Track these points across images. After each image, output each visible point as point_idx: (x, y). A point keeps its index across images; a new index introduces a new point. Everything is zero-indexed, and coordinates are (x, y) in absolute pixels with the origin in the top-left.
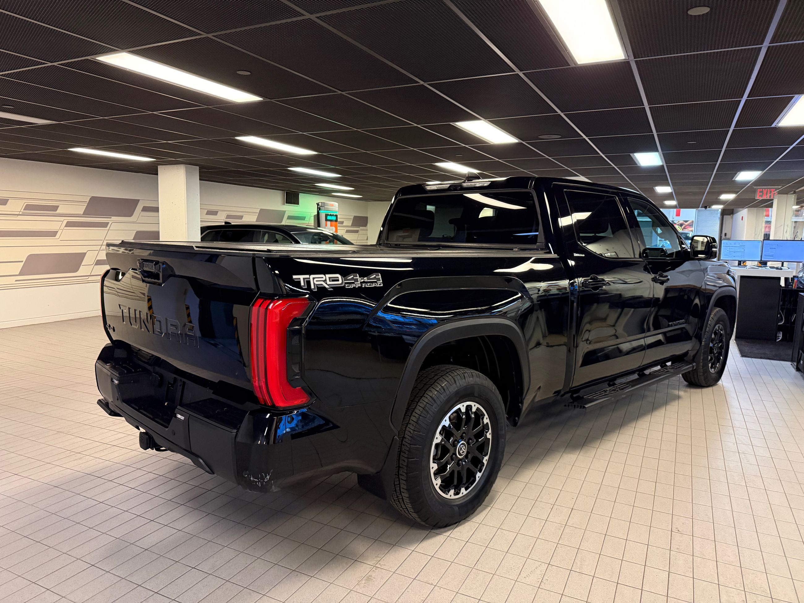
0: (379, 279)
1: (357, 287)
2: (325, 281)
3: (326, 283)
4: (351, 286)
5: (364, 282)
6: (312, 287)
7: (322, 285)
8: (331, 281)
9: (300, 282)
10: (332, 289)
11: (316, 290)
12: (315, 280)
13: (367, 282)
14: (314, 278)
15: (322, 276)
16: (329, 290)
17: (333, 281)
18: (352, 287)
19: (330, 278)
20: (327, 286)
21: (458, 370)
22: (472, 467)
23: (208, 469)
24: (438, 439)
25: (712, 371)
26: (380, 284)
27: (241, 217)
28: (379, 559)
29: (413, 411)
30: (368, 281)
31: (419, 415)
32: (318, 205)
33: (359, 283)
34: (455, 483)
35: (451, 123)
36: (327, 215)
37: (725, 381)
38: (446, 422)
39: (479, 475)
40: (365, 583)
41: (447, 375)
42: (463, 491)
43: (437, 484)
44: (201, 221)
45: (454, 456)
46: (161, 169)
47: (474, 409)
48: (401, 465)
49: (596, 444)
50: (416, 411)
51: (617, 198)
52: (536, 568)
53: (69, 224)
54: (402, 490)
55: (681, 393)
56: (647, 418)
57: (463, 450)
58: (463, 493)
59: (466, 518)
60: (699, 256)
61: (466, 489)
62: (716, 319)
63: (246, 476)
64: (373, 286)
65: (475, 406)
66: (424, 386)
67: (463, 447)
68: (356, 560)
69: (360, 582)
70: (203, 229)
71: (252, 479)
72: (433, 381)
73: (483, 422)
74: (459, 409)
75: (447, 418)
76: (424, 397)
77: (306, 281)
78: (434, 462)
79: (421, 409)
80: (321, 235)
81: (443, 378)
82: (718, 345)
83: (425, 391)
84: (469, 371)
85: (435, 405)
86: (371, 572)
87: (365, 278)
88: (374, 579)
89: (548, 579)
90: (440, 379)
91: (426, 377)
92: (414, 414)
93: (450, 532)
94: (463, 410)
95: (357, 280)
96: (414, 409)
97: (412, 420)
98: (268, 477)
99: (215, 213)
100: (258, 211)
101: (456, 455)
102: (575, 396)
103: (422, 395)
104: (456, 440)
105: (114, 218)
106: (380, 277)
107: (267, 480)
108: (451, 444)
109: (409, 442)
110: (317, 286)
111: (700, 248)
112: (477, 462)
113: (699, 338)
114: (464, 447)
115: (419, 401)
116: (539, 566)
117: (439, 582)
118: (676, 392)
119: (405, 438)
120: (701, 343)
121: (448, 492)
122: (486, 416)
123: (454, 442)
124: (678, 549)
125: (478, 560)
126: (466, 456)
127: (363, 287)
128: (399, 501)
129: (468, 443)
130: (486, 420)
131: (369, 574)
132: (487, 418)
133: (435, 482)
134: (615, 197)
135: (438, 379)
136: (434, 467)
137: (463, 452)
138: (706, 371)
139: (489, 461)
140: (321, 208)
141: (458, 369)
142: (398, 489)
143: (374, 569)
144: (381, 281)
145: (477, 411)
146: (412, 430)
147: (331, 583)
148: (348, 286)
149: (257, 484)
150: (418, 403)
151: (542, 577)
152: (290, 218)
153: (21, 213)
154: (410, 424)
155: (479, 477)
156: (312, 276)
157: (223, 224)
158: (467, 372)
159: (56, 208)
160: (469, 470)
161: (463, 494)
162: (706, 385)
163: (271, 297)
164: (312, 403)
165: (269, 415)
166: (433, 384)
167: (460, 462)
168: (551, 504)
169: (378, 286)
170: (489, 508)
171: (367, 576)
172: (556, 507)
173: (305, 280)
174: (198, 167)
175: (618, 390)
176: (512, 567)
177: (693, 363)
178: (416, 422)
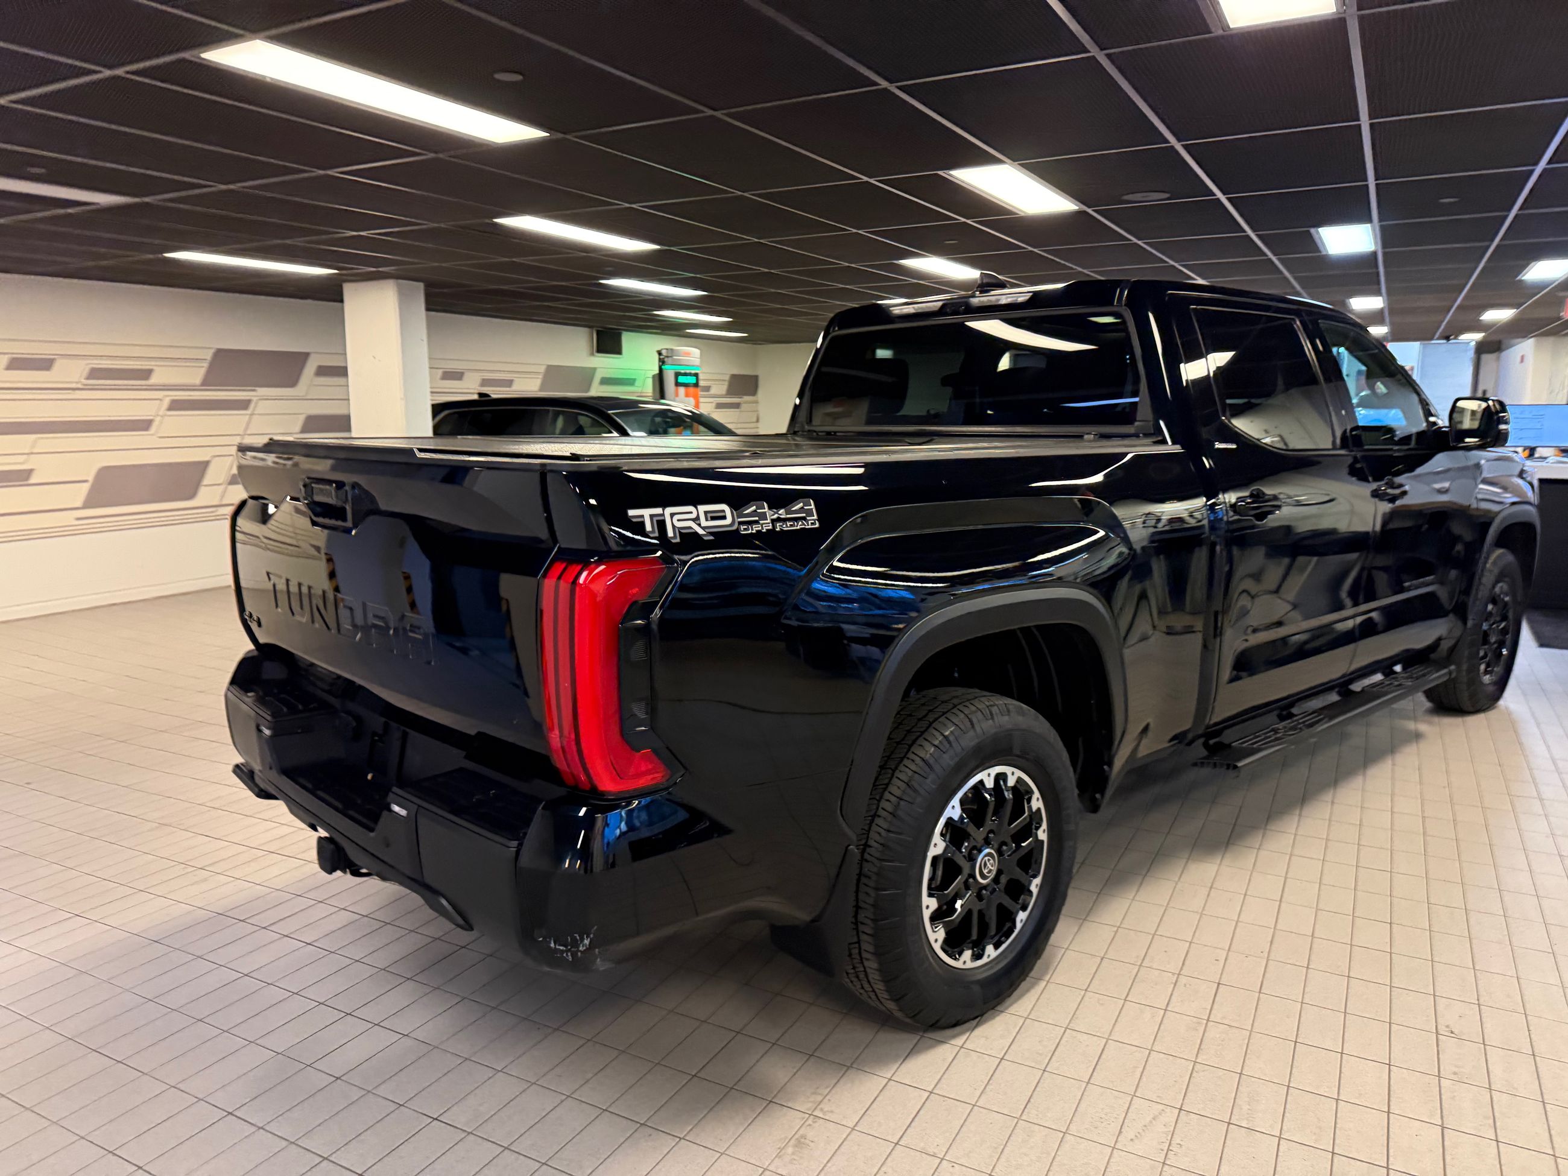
0: (809, 513)
1: (764, 530)
2: (696, 520)
3: (699, 525)
4: (752, 530)
5: (779, 520)
6: (670, 533)
7: (690, 528)
8: (709, 519)
9: (643, 524)
10: (711, 538)
11: (678, 540)
12: (676, 517)
13: (785, 520)
14: (672, 515)
15: (690, 508)
16: (705, 538)
17: (713, 518)
18: (754, 531)
19: (706, 513)
20: (701, 532)
21: (976, 700)
22: (1007, 902)
23: (460, 921)
24: (938, 846)
25: (1487, 679)
26: (813, 522)
27: (509, 383)
28: (820, 1098)
29: (885, 789)
30: (788, 516)
31: (898, 798)
32: (660, 353)
33: (769, 521)
34: (974, 937)
35: (941, 173)
36: (677, 375)
37: (1511, 699)
38: (954, 810)
39: (1022, 916)
40: (793, 1154)
41: (955, 711)
42: (991, 952)
43: (936, 941)
44: (432, 392)
45: (971, 880)
46: (348, 289)
47: (1011, 782)
48: (861, 904)
49: (1255, 840)
50: (893, 789)
51: (1298, 323)
52: (1154, 1119)
53: (176, 406)
54: (865, 955)
55: (1423, 727)
56: (1357, 782)
57: (991, 868)
58: (989, 956)
59: (996, 1006)
60: (1467, 440)
61: (996, 947)
62: (1496, 571)
63: (541, 939)
64: (798, 528)
65: (1013, 775)
66: (906, 735)
67: (989, 860)
68: (771, 1101)
69: (783, 1151)
70: (437, 409)
71: (552, 945)
72: (924, 724)
73: (1030, 808)
74: (981, 782)
75: (956, 801)
76: (908, 758)
77: (657, 521)
78: (930, 895)
79: (903, 786)
80: (670, 414)
81: (946, 718)
82: (1498, 626)
83: (910, 746)
84: (1002, 701)
85: (932, 777)
86: (803, 1129)
87: (782, 511)
88: (812, 1144)
89: (1181, 1143)
90: (940, 720)
91: (910, 715)
92: (887, 795)
93: (964, 1037)
94: (990, 784)
95: (763, 516)
96: (887, 785)
97: (883, 809)
98: (587, 942)
99: (458, 376)
100: (542, 369)
101: (974, 877)
102: (1211, 742)
103: (902, 755)
104: (974, 848)
105: (263, 391)
106: (813, 506)
107: (584, 948)
108: (964, 856)
109: (877, 855)
110: (679, 532)
111: (1467, 424)
112: (1017, 890)
113: (1460, 611)
114: (992, 861)
115: (896, 768)
116: (1160, 1114)
117: (950, 1151)
118: (1411, 725)
119: (870, 846)
120: (1465, 623)
121: (960, 954)
122: (1037, 794)
123: (970, 853)
124: (1455, 1073)
125: (1029, 1101)
126: (996, 880)
127: (778, 529)
128: (857, 977)
129: (1000, 853)
130: (1037, 803)
131: (801, 1132)
132: (1038, 799)
133: (932, 936)
134: (1293, 319)
135: (936, 719)
136: (929, 904)
137: (990, 871)
138: (1474, 680)
139: (1042, 887)
140: (666, 359)
141: (976, 698)
142: (855, 951)
143: (810, 1122)
144: (815, 517)
145: (1018, 786)
146: (882, 830)
147: (722, 1154)
148: (744, 529)
149: (565, 955)
150: (894, 771)
151: (1169, 1138)
152: (605, 381)
153: (79, 386)
154: (879, 816)
155: (1022, 920)
156: (669, 510)
157: (476, 397)
158: (997, 703)
159: (146, 374)
160: (1001, 908)
161: (992, 958)
162: (1471, 709)
163: (581, 558)
164: (676, 783)
165: (584, 810)
166: (926, 730)
167: (984, 892)
168: (1173, 974)
169: (810, 527)
170: (1043, 984)
171: (797, 1136)
172: (1183, 980)
173: (655, 519)
174: (421, 285)
175: (1300, 728)
176: (1103, 1116)
177: (1451, 665)
178: (891, 813)
